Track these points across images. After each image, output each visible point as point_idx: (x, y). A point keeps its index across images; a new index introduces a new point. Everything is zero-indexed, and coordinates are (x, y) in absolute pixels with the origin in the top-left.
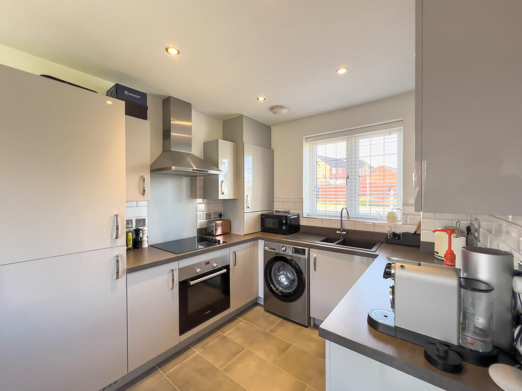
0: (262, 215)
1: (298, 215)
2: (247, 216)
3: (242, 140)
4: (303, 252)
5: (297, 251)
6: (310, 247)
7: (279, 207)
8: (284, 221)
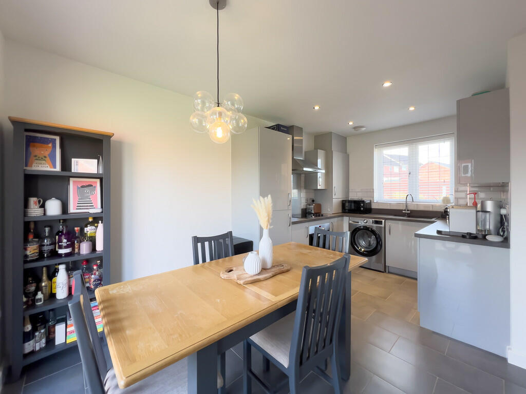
0: (343, 201)
1: (371, 201)
2: (334, 201)
3: (331, 149)
4: (380, 223)
5: (377, 222)
6: (386, 219)
7: (354, 196)
8: (362, 205)
